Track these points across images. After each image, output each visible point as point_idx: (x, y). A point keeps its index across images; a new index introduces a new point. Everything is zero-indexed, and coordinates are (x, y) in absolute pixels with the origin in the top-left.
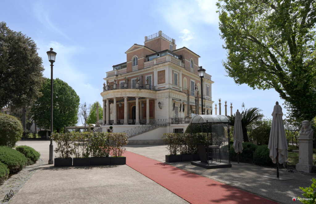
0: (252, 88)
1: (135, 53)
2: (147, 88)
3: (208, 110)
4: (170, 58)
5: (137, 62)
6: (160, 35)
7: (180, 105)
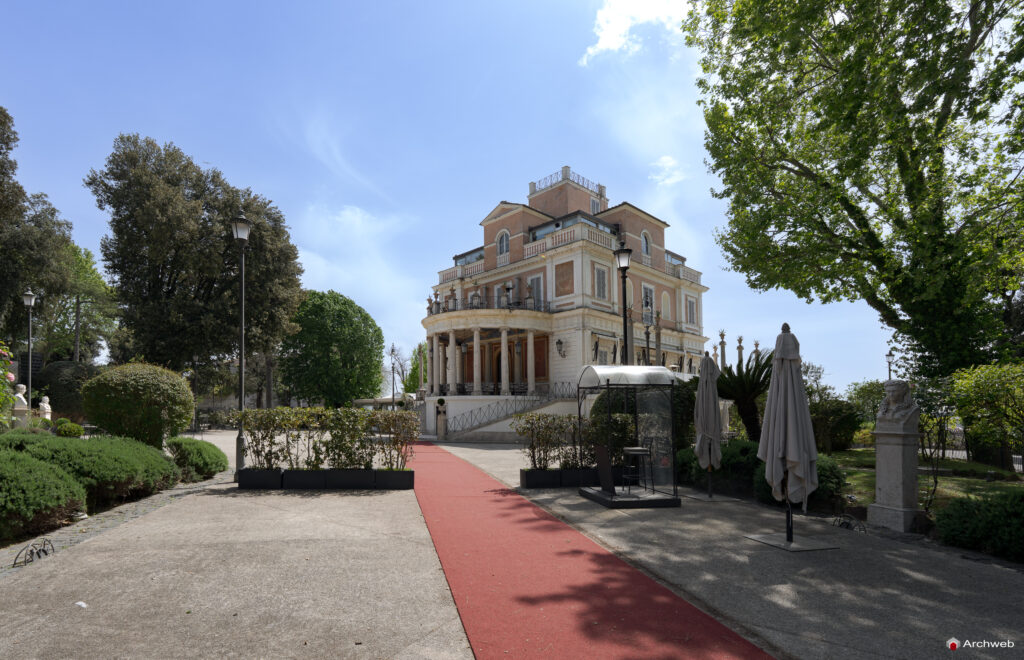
0: (804, 299)
1: (502, 224)
2: (529, 306)
3: (691, 360)
4: (586, 230)
5: (507, 245)
6: (566, 177)
7: (612, 347)
